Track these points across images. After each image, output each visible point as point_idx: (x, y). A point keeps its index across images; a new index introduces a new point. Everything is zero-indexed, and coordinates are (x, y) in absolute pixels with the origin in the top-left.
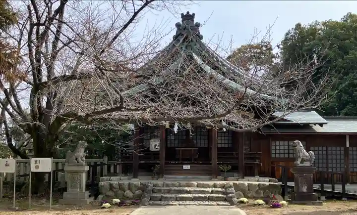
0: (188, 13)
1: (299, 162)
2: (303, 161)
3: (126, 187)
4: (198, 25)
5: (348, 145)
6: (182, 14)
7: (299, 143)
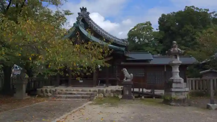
0: (83, 7)
1: (125, 79)
2: (127, 78)
3: (48, 91)
4: (88, 13)
5: (165, 70)
6: (80, 8)
7: (125, 70)
